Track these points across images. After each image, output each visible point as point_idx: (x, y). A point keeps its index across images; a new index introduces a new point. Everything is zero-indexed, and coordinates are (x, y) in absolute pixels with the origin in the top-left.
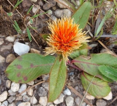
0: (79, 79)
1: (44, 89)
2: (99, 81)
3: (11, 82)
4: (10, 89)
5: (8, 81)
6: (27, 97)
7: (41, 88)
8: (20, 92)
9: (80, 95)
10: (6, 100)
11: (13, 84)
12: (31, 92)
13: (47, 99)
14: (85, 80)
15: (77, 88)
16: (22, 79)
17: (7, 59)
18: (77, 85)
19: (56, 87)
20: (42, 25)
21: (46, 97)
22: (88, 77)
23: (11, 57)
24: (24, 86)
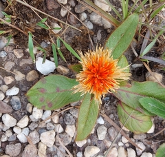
0: (115, 106)
1: (71, 117)
2: (139, 115)
3: (33, 107)
4: (31, 114)
5: (29, 104)
6: (52, 125)
7: (69, 115)
8: (43, 119)
9: (115, 125)
10: (27, 126)
11: (35, 109)
12: (56, 119)
13: (74, 128)
14: (123, 111)
15: (112, 116)
16: (46, 104)
17: (28, 76)
18: (113, 113)
19: (85, 126)
20: (73, 32)
21: (74, 126)
22: (126, 108)
23: (33, 74)
24: (48, 113)
